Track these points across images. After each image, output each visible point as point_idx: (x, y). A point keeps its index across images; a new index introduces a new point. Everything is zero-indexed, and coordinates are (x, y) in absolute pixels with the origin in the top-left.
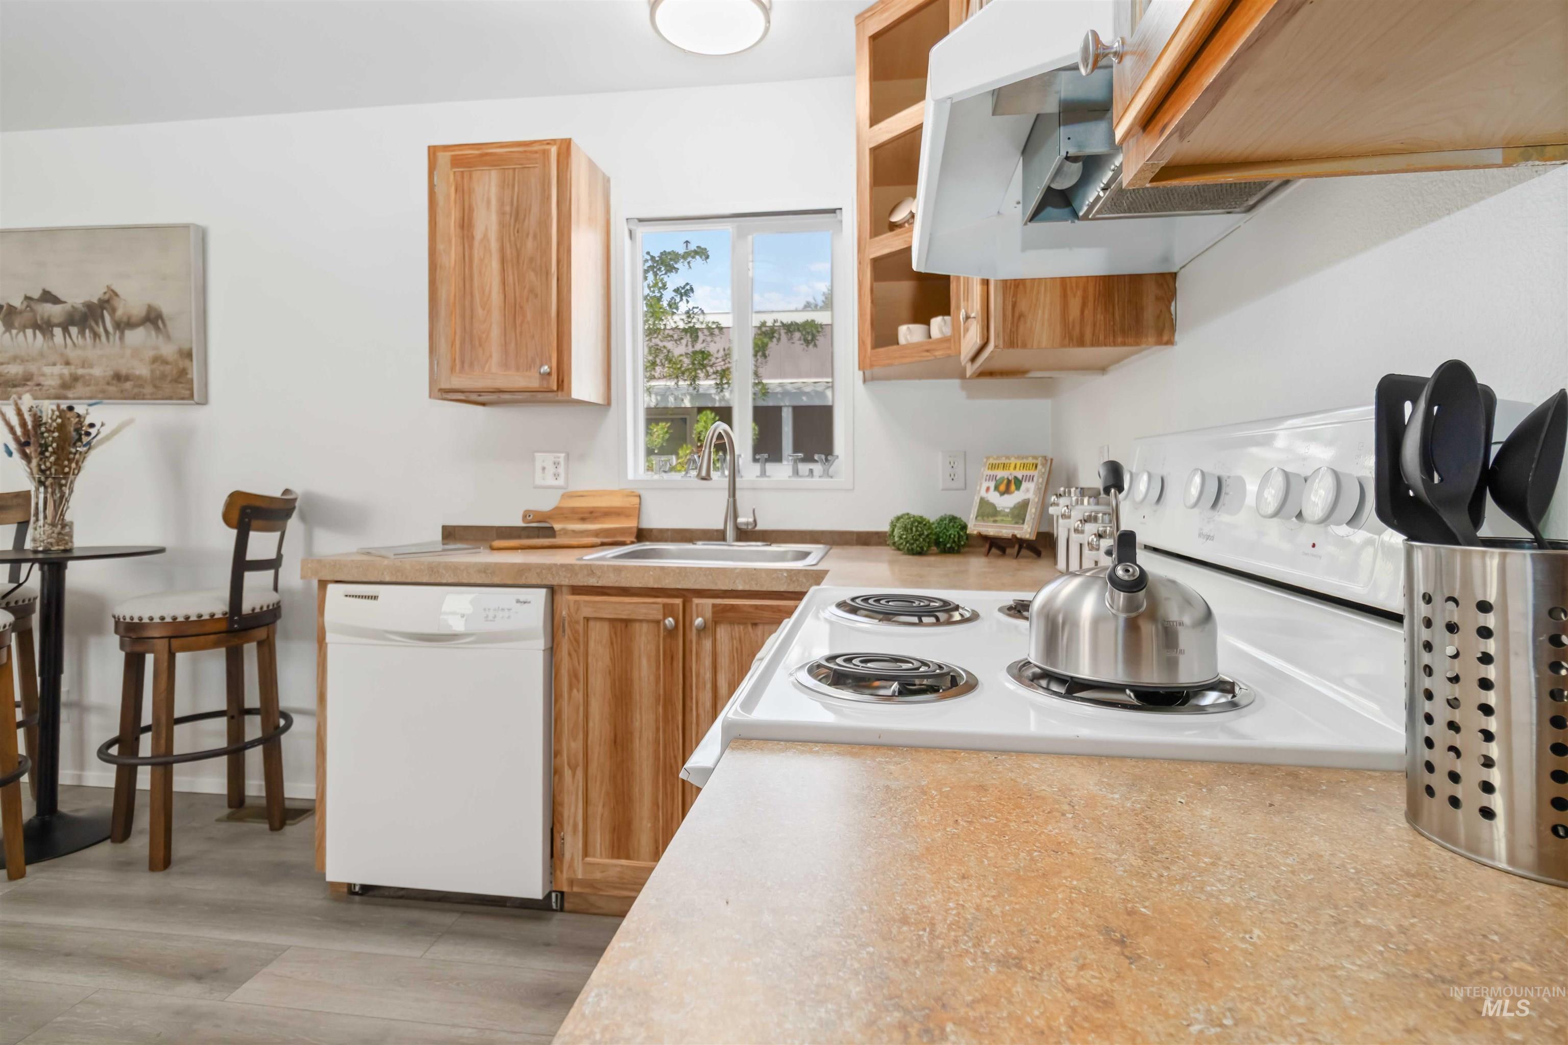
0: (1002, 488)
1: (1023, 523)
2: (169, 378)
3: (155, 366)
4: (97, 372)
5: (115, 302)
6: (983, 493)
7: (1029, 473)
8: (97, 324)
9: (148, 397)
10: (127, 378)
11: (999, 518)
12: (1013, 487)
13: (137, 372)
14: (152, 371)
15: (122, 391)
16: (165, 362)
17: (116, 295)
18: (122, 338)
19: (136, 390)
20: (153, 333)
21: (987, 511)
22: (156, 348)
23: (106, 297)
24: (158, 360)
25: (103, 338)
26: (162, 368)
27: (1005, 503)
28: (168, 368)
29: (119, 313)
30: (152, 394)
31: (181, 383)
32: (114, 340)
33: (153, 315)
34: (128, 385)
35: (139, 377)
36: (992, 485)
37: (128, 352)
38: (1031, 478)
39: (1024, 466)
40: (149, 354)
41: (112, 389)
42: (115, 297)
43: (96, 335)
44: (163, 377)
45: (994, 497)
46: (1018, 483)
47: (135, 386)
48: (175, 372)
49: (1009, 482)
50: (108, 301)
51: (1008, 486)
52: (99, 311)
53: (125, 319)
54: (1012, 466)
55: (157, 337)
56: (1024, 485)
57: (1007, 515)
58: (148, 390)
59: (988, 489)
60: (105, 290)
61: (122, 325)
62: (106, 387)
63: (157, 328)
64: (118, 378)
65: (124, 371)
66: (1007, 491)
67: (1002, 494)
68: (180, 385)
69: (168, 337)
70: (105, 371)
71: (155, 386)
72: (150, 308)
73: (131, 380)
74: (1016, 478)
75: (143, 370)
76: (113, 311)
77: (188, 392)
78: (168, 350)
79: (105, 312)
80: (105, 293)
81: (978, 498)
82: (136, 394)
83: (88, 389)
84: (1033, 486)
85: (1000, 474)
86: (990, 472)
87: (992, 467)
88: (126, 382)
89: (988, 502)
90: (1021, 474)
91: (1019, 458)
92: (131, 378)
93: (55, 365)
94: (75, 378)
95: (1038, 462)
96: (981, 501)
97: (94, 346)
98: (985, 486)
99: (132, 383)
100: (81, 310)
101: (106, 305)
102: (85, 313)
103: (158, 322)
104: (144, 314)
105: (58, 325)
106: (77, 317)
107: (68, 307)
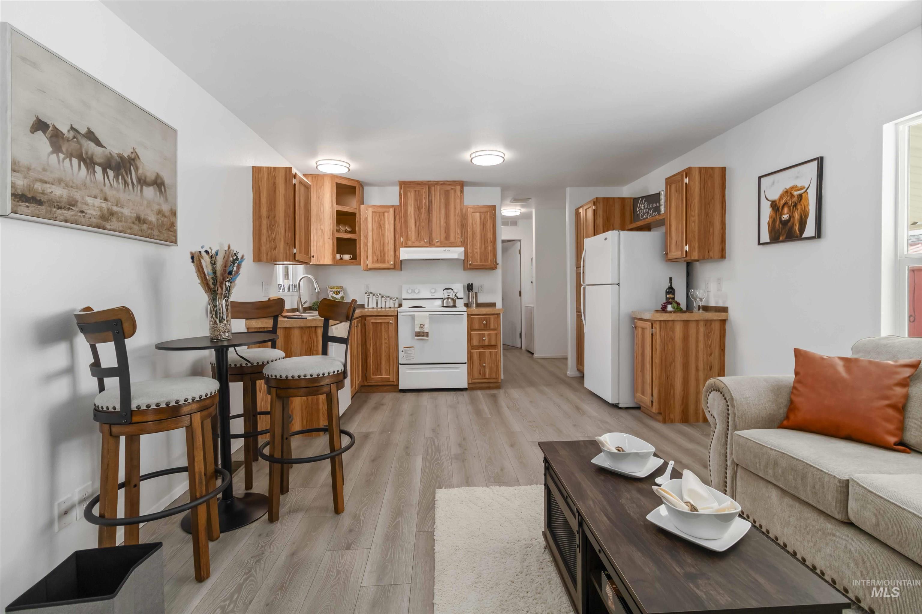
0: (336, 293)
2: (165, 227)
3: (159, 217)
4: (126, 211)
5: (137, 162)
7: (341, 290)
8: (127, 174)
9: (155, 237)
10: (144, 221)
12: (338, 293)
13: (150, 219)
14: (158, 220)
15: (142, 230)
16: (164, 216)
17: (138, 157)
18: (141, 191)
19: (149, 231)
20: (158, 193)
22: (159, 204)
23: (133, 156)
24: (160, 212)
25: (131, 187)
26: (162, 219)
27: (339, 296)
28: (166, 220)
29: (140, 171)
30: (158, 236)
31: (171, 231)
32: (137, 192)
33: (159, 181)
34: (145, 227)
35: (151, 223)
36: (333, 293)
37: (145, 202)
38: (341, 291)
39: (339, 288)
40: (156, 207)
41: (136, 228)
42: (138, 159)
43: (126, 183)
44: (163, 225)
45: (334, 295)
47: (149, 228)
48: (168, 224)
49: (337, 292)
50: (133, 160)
51: (337, 293)
52: (128, 165)
53: (143, 178)
54: (335, 288)
55: (160, 197)
56: (341, 293)
58: (156, 233)
59: (332, 294)
60: (132, 151)
61: (142, 181)
62: (132, 225)
63: (160, 191)
64: (139, 220)
65: (142, 217)
66: (337, 294)
67: (336, 295)
68: (171, 233)
69: (166, 200)
70: (131, 213)
71: (159, 231)
72: (158, 176)
73: (146, 224)
75: (152, 218)
76: (137, 169)
77: (174, 238)
78: (165, 207)
79: (132, 166)
80: (132, 153)
81: (329, 296)
82: (149, 234)
83: (120, 224)
84: (342, 293)
85: (334, 290)
86: (331, 290)
87: (331, 288)
88: (143, 224)
89: (333, 297)
90: (338, 290)
91: (336, 286)
92: (146, 222)
93: (95, 197)
94: (112, 214)
95: (341, 287)
96: (332, 296)
97: (125, 191)
98: (331, 293)
99: (147, 226)
100: (116, 160)
101: (132, 162)
102: (119, 163)
103: (162, 187)
104: (153, 178)
105: (99, 165)
106: (113, 164)
107: (107, 152)
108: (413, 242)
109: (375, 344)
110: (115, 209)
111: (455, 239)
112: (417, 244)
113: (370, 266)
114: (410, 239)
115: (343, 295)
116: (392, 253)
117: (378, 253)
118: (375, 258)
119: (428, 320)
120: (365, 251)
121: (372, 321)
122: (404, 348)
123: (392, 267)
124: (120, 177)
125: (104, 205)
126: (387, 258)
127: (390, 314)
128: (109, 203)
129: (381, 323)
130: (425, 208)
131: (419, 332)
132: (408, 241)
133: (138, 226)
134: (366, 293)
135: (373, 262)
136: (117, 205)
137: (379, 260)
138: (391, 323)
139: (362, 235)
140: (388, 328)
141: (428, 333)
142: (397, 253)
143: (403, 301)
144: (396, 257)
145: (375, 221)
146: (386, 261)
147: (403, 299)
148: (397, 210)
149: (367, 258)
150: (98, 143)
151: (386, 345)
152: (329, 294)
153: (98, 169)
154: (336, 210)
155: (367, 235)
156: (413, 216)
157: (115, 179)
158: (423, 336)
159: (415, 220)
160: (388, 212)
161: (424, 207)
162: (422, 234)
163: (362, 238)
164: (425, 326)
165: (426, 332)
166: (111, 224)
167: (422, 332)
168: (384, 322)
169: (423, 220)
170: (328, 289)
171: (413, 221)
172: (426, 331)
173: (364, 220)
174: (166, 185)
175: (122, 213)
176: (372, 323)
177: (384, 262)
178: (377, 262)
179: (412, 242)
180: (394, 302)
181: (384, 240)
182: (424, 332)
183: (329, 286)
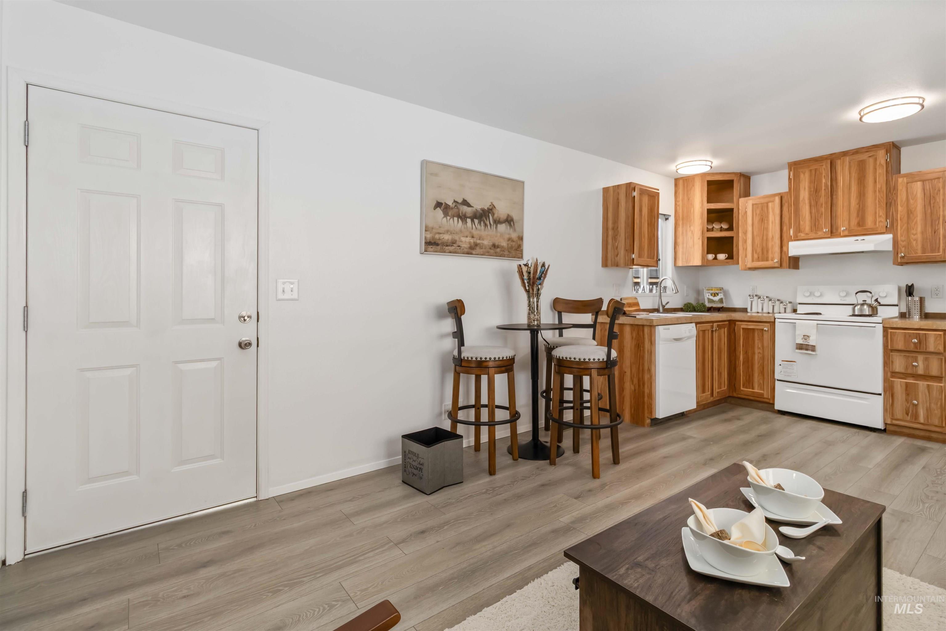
0: (713, 295)
1: (723, 303)
2: (514, 249)
3: (509, 242)
4: (486, 242)
5: (494, 211)
6: (707, 296)
7: (720, 291)
8: (486, 220)
9: (506, 256)
10: (498, 247)
11: (715, 303)
12: (716, 295)
13: (502, 245)
14: (508, 244)
15: (496, 252)
16: (513, 241)
17: (495, 207)
18: (496, 228)
19: (502, 253)
20: (509, 227)
21: (710, 301)
22: (509, 234)
23: (491, 208)
24: (510, 239)
25: (489, 227)
26: (511, 243)
27: (716, 298)
28: (514, 243)
29: (496, 216)
30: (508, 255)
31: (518, 251)
32: (493, 229)
33: (509, 219)
34: (498, 250)
35: (503, 247)
36: (710, 294)
37: (499, 234)
38: (721, 293)
39: (718, 290)
40: (507, 236)
41: (492, 251)
42: (494, 208)
43: (486, 225)
44: (512, 247)
45: (711, 297)
46: (718, 294)
47: (501, 251)
48: (516, 246)
49: (715, 294)
50: (491, 210)
51: (715, 295)
52: (488, 213)
53: (498, 219)
54: (714, 290)
55: (510, 229)
56: (719, 295)
57: (717, 302)
58: (506, 253)
59: (709, 295)
60: (490, 204)
61: (497, 222)
62: (489, 250)
63: (510, 225)
64: (494, 246)
65: (497, 244)
66: (715, 296)
68: (518, 252)
69: (515, 230)
70: (489, 242)
71: (509, 252)
72: (508, 216)
73: (500, 248)
74: (716, 293)
75: (504, 244)
76: (493, 215)
77: (521, 255)
78: (514, 236)
79: (490, 214)
80: (490, 205)
81: (705, 298)
82: (501, 254)
83: (482, 250)
84: (722, 295)
85: (711, 292)
86: (707, 291)
87: (708, 290)
88: (497, 248)
89: (710, 299)
90: (717, 292)
91: (715, 288)
92: (499, 247)
93: (467, 237)
94: (476, 245)
95: (721, 289)
96: (708, 298)
97: (485, 230)
98: (707, 295)
99: (500, 249)
100: (480, 212)
101: (490, 211)
102: (482, 213)
103: (511, 222)
104: (505, 218)
105: (469, 218)
106: (478, 215)
107: (474, 209)
108: (807, 234)
109: (746, 353)
110: (478, 241)
111: (875, 224)
112: (813, 235)
113: (750, 265)
114: (803, 230)
115: (722, 297)
116: (777, 249)
117: (759, 250)
118: (756, 256)
119: (815, 331)
120: (744, 249)
121: (742, 326)
122: (782, 361)
123: (776, 265)
124: (482, 222)
125: (472, 241)
126: (770, 256)
127: (765, 320)
128: (475, 239)
129: (753, 329)
130: (825, 190)
131: (802, 344)
132: (799, 232)
133: (494, 250)
134: (750, 296)
135: (753, 261)
136: (480, 239)
137: (760, 258)
138: (765, 331)
139: (740, 231)
140: (763, 336)
141: (814, 346)
142: (785, 249)
143: (799, 306)
144: (783, 253)
145: (756, 214)
146: (770, 258)
147: (800, 304)
148: (786, 197)
149: (746, 256)
150: (469, 205)
151: (759, 354)
152: (705, 296)
153: (469, 220)
154: (708, 209)
155: (746, 231)
156: (807, 201)
157: (479, 224)
158: (807, 350)
159: (810, 206)
160: (773, 201)
161: (823, 188)
162: (821, 222)
163: (740, 235)
164: (811, 338)
165: (812, 346)
166: (475, 251)
167: (806, 345)
168: (758, 329)
169: (822, 204)
170: (704, 291)
171: (807, 207)
172: (811, 343)
173: (743, 214)
174: (514, 221)
175: (483, 244)
176: (743, 329)
177: (767, 260)
178: (758, 260)
179: (805, 234)
180: (785, 307)
181: (767, 235)
182: (808, 345)
183: (705, 288)
